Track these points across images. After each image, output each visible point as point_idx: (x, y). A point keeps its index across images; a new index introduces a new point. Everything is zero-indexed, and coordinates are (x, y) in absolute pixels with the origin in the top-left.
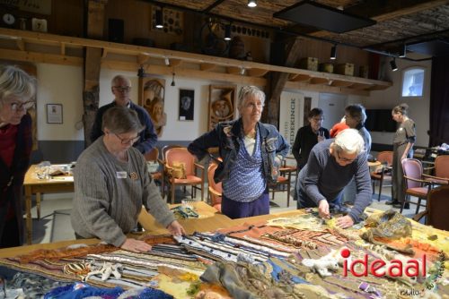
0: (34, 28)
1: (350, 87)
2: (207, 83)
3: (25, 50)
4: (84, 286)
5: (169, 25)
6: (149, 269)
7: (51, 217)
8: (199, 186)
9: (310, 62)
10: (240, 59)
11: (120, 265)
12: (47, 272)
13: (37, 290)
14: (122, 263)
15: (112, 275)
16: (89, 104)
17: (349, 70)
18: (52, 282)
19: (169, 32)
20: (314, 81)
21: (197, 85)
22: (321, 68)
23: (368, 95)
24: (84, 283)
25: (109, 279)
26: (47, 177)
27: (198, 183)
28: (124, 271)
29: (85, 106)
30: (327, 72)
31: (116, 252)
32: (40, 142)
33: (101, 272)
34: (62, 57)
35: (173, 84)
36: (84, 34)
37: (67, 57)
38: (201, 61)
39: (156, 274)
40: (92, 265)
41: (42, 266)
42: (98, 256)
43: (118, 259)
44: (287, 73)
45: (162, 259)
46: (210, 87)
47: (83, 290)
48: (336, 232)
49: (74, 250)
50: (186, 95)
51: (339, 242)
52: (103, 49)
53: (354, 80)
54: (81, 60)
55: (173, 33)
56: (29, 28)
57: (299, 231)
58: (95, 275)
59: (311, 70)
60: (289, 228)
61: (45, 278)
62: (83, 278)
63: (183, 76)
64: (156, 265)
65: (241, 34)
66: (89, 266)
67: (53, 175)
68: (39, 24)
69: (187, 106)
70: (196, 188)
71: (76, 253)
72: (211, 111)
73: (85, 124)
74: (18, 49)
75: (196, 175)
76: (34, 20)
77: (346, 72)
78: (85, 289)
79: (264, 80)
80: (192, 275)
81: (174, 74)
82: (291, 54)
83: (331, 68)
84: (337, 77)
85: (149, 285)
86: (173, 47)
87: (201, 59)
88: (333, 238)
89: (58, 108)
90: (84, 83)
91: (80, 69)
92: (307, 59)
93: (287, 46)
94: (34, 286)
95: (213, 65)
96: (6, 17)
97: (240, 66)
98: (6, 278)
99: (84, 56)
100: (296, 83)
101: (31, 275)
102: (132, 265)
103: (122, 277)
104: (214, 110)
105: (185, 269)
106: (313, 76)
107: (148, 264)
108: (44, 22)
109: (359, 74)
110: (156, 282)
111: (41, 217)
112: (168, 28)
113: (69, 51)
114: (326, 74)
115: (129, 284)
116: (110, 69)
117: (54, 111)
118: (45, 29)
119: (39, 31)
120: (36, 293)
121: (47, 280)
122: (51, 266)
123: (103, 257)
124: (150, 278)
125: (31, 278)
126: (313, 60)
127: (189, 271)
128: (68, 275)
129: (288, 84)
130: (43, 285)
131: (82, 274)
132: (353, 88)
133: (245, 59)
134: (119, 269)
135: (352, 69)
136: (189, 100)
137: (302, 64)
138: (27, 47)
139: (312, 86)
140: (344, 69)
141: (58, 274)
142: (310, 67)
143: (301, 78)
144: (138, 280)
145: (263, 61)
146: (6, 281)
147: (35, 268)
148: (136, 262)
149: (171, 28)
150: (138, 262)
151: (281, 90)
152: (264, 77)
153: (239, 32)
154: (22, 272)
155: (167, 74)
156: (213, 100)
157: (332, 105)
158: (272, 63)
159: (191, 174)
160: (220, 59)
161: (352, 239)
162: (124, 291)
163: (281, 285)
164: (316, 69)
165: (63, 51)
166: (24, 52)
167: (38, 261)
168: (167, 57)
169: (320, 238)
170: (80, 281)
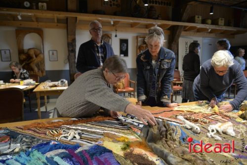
0: (40, 8)
1: (222, 33)
2: (135, 35)
3: (37, 21)
4: (57, 143)
5: (113, 2)
6: (98, 134)
7: (53, 111)
8: (132, 93)
9: (196, 18)
10: (154, 19)
11: (80, 131)
12: (37, 134)
13: (28, 145)
14: (82, 130)
15: (75, 137)
16: (71, 49)
17: (221, 22)
18: (38, 140)
19: (113, 6)
20: (199, 30)
21: (130, 36)
22: (204, 22)
23: (234, 38)
24: (57, 142)
25: (72, 139)
26: (48, 88)
27: (132, 91)
28: (83, 135)
29: (69, 51)
30: (207, 24)
31: (79, 124)
32: (46, 71)
33: (68, 135)
34: (56, 24)
35: (116, 36)
36: (66, 10)
37: (58, 24)
38: (131, 21)
39: (102, 137)
40: (64, 131)
41: (34, 131)
42: (68, 126)
43: (80, 128)
44: (182, 26)
45: (106, 129)
46: (137, 37)
47: (55, 145)
48: (221, 114)
49: (55, 123)
50: (124, 42)
51: (224, 120)
52: (76, 18)
53: (225, 28)
54: (65, 25)
55: (115, 6)
56: (37, 8)
57: (195, 113)
58: (65, 137)
59: (197, 23)
60: (189, 111)
61: (34, 138)
62: (57, 138)
63: (122, 31)
64: (103, 132)
65: (154, 5)
66: (62, 132)
67: (51, 87)
68: (42, 6)
69: (124, 49)
70: (131, 94)
71: (55, 124)
72: (138, 50)
73: (69, 60)
74: (33, 21)
75: (130, 87)
76: (40, 4)
77: (219, 24)
78: (57, 145)
79: (168, 31)
80: (125, 138)
81: (116, 30)
82: (185, 14)
83: (209, 21)
84: (214, 27)
85: (97, 143)
86: (115, 14)
87: (131, 20)
88: (220, 117)
89: (55, 52)
90: (68, 37)
91: (65, 30)
92: (195, 17)
93: (182, 10)
94: (27, 142)
95: (139, 23)
96: (25, 3)
97: (154, 23)
98: (13, 138)
99: (67, 23)
100: (188, 32)
101: (27, 137)
102: (88, 131)
103: (81, 138)
104: (140, 50)
105: (121, 135)
106: (198, 27)
107: (98, 131)
108: (45, 4)
109: (227, 24)
110: (101, 141)
111: (48, 111)
112: (112, 4)
113: (59, 21)
114: (207, 25)
115: (85, 143)
116: (81, 29)
117: (53, 54)
118: (46, 8)
119: (42, 9)
120: (27, 146)
121: (36, 139)
122: (40, 132)
123: (71, 127)
124: (98, 139)
125: (26, 138)
126: (198, 17)
127: (124, 135)
128: (49, 137)
129: (183, 33)
130: (33, 142)
131: (57, 136)
132: (224, 33)
133: (157, 19)
134: (79, 134)
135: (223, 21)
136: (125, 45)
137: (191, 20)
138: (38, 20)
139: (198, 33)
140: (218, 22)
141: (43, 136)
142: (196, 21)
143: (191, 28)
144: (90, 140)
145: (168, 19)
146: (12, 139)
147: (30, 132)
148: (90, 130)
149: (114, 4)
150: (92, 130)
151: (179, 37)
152: (169, 29)
153: (153, 3)
154: (22, 135)
155: (112, 30)
156: (139, 44)
157: (211, 45)
158: (173, 20)
159: (128, 87)
160: (142, 19)
161: (233, 118)
162: (81, 146)
163: (187, 145)
164: (200, 22)
165: (56, 21)
166: (36, 23)
167: (32, 129)
168: (112, 20)
169: (210, 117)
170: (55, 140)
